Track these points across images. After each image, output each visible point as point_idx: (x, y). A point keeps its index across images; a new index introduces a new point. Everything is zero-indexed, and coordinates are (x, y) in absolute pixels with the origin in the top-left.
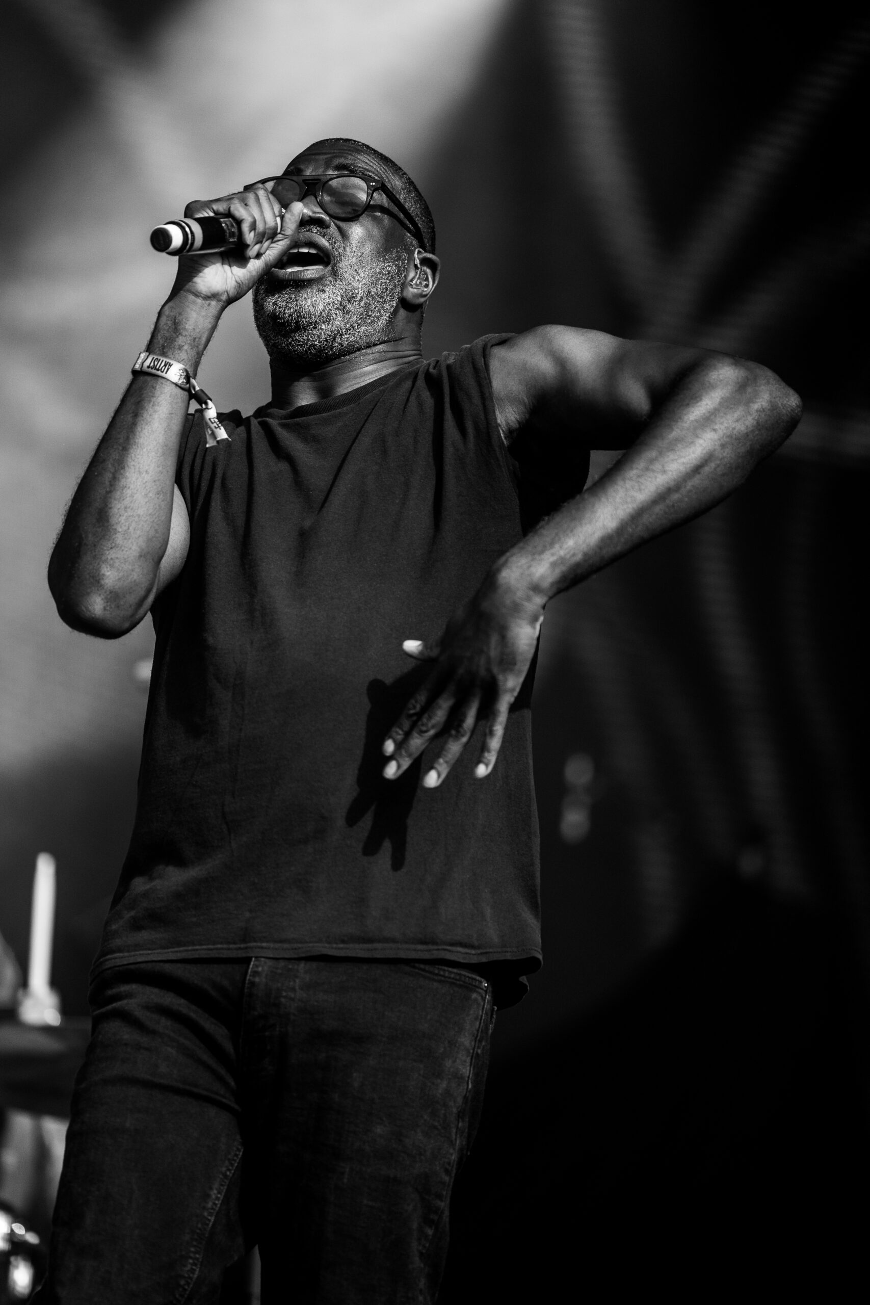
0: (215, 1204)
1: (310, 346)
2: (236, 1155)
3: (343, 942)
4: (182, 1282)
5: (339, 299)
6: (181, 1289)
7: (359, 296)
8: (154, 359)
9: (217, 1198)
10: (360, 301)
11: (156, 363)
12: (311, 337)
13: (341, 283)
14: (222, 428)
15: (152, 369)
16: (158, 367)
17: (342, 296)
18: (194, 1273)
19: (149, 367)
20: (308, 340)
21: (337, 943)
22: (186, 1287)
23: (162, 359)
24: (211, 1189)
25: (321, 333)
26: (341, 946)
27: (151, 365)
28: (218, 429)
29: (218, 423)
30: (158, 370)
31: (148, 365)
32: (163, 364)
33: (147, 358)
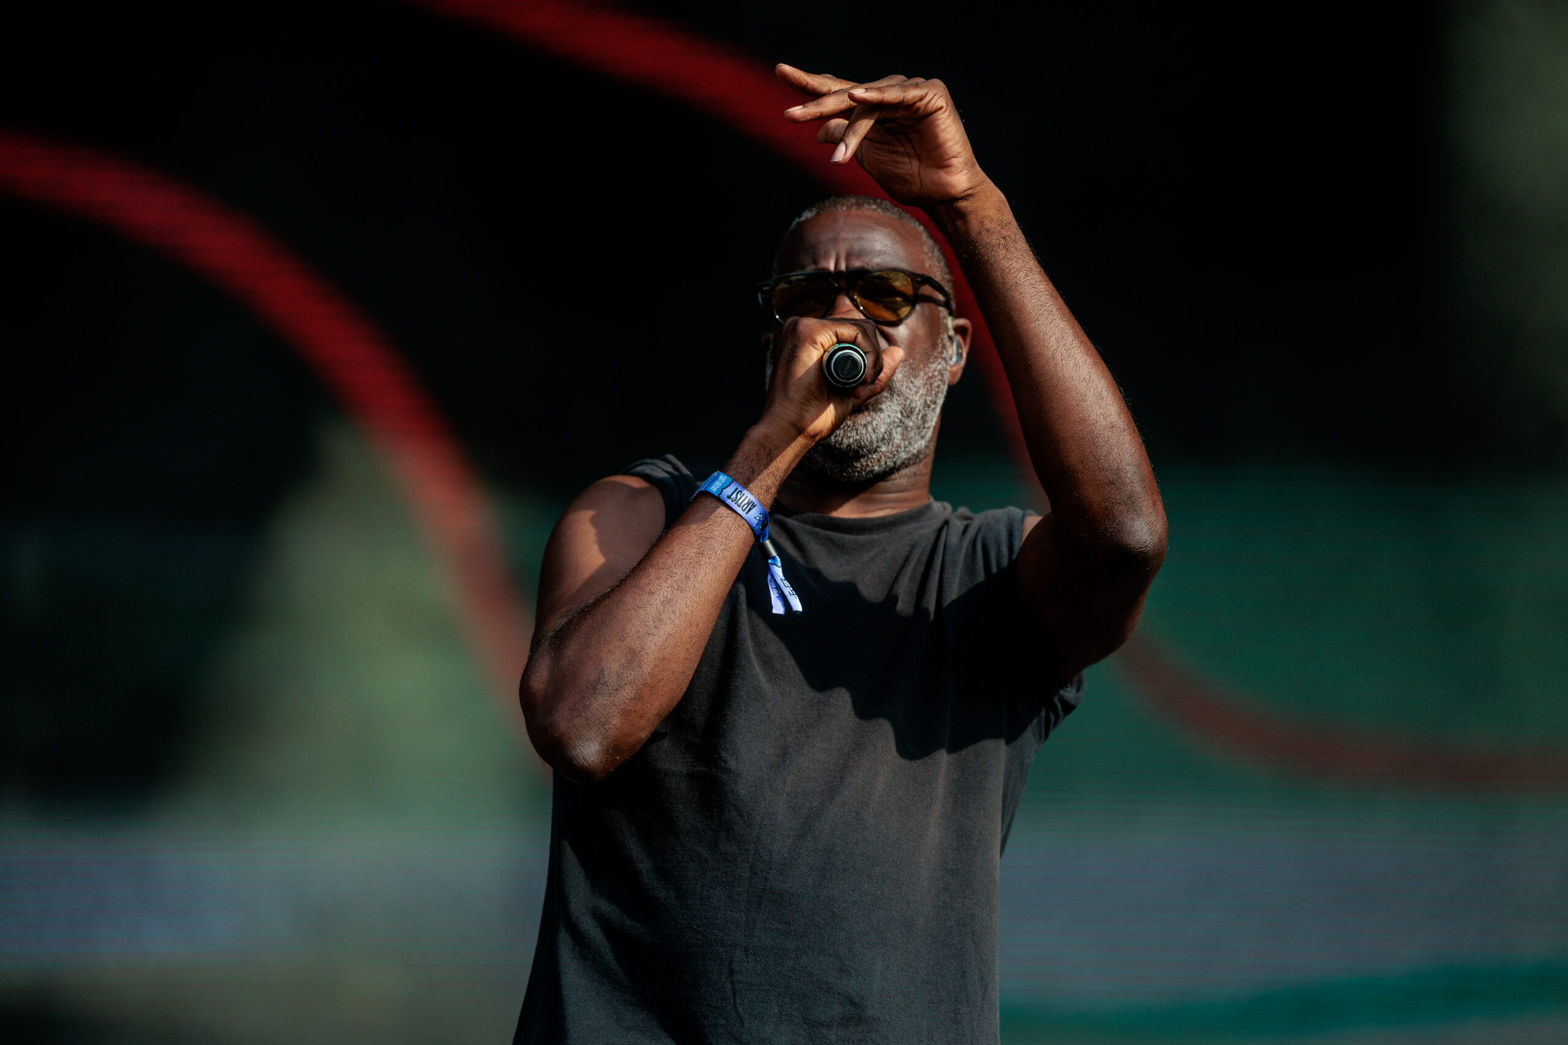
1: (869, 472)
5: (899, 416)
7: (917, 409)
8: (738, 490)
10: (918, 414)
11: (739, 496)
12: (871, 462)
13: (898, 398)
15: (732, 501)
16: (739, 502)
17: (902, 413)
19: (729, 497)
20: (867, 465)
23: (746, 494)
25: (881, 457)
27: (732, 497)
30: (739, 506)
31: (730, 494)
32: (746, 501)
33: (730, 485)
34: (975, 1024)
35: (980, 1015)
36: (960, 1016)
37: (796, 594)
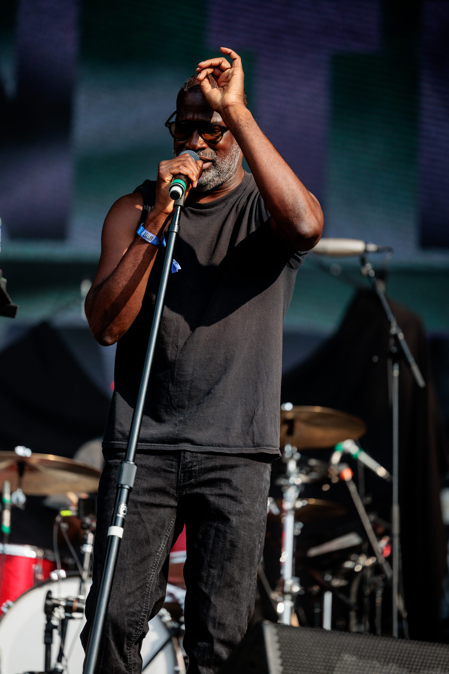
0: (162, 549)
2: (171, 526)
3: (219, 446)
4: (148, 585)
5: (217, 174)
6: (148, 588)
8: (146, 233)
9: (163, 546)
12: (207, 188)
13: (217, 168)
14: (178, 264)
16: (147, 237)
18: (152, 581)
21: (216, 447)
22: (150, 587)
23: (149, 234)
24: (161, 543)
25: (210, 186)
26: (219, 448)
27: (144, 236)
28: (177, 264)
29: (176, 261)
31: (143, 235)
32: (150, 237)
33: (143, 231)
34: (264, 391)
35: (266, 387)
36: (258, 389)
37: (178, 263)
